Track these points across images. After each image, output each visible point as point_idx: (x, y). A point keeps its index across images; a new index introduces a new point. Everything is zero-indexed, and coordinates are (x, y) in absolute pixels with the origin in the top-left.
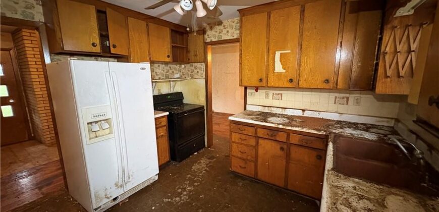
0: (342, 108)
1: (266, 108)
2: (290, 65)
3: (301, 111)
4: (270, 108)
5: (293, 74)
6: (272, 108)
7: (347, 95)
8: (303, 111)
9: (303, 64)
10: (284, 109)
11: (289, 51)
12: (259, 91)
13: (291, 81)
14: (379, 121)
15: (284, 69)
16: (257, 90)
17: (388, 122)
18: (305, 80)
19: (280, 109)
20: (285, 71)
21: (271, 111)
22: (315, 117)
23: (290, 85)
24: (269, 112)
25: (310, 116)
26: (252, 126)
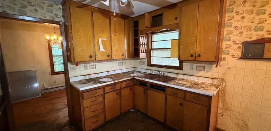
0: (121, 67)
1: (87, 76)
2: (107, 47)
3: (107, 72)
4: (89, 75)
5: (109, 52)
6: (91, 75)
7: (122, 61)
8: (108, 72)
9: (113, 47)
10: (98, 74)
11: (106, 39)
12: (79, 65)
13: (108, 56)
14: (131, 70)
15: (105, 49)
16: (77, 65)
17: (133, 69)
18: (115, 55)
19: (96, 74)
20: (105, 50)
21: (91, 77)
22: (113, 74)
23: (108, 58)
24: (89, 78)
25: (111, 74)
26: (100, 88)
